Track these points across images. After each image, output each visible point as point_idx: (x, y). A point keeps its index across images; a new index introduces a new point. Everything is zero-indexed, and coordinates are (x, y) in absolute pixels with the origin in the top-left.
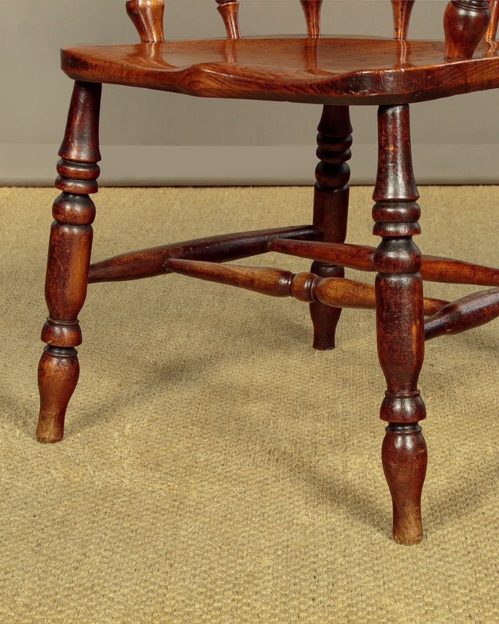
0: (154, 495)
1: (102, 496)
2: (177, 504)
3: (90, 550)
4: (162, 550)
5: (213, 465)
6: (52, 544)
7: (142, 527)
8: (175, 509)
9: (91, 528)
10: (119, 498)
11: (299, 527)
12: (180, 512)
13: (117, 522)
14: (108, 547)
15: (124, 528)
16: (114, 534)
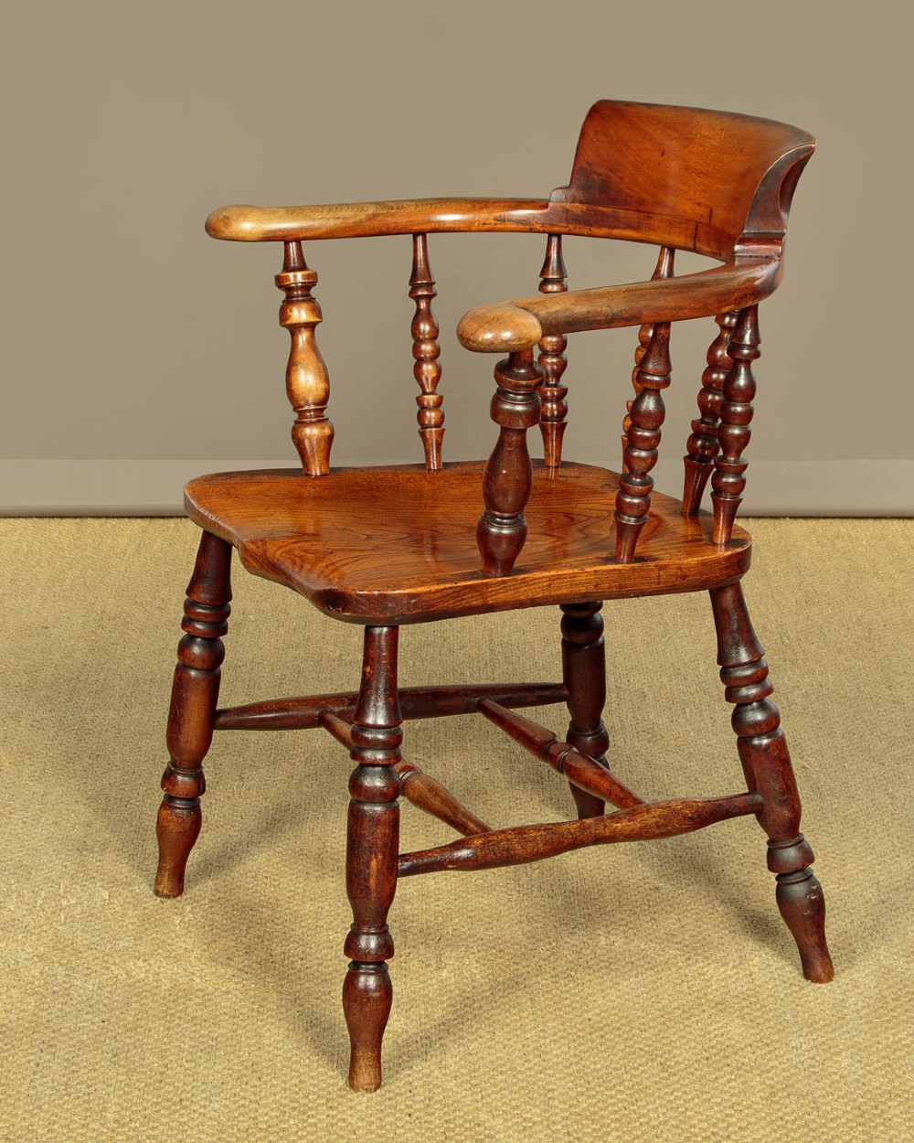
0: (230, 996)
1: (172, 998)
2: (255, 1007)
3: (171, 1061)
4: (247, 1060)
5: (291, 959)
6: (129, 1055)
7: (222, 1035)
8: (255, 1014)
9: (167, 1036)
10: (191, 1000)
11: (391, 1035)
12: (260, 1017)
13: (194, 1028)
14: (189, 1058)
15: (203, 1036)
16: (193, 1043)
